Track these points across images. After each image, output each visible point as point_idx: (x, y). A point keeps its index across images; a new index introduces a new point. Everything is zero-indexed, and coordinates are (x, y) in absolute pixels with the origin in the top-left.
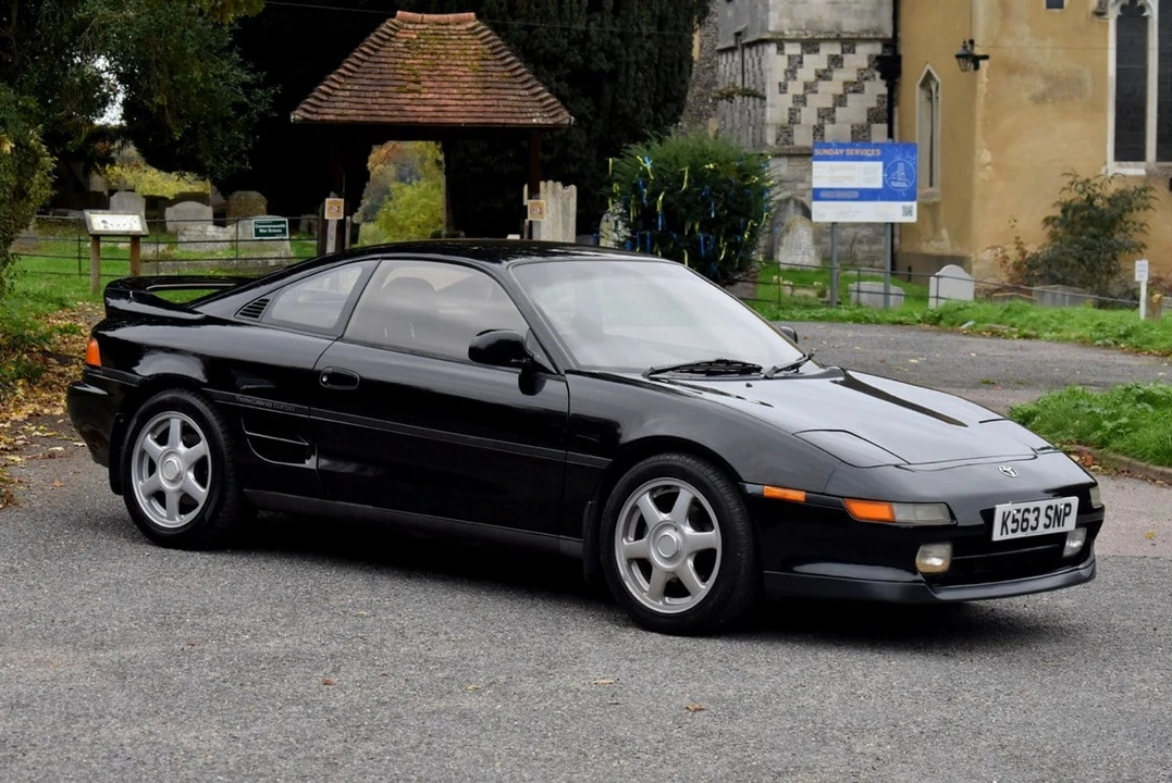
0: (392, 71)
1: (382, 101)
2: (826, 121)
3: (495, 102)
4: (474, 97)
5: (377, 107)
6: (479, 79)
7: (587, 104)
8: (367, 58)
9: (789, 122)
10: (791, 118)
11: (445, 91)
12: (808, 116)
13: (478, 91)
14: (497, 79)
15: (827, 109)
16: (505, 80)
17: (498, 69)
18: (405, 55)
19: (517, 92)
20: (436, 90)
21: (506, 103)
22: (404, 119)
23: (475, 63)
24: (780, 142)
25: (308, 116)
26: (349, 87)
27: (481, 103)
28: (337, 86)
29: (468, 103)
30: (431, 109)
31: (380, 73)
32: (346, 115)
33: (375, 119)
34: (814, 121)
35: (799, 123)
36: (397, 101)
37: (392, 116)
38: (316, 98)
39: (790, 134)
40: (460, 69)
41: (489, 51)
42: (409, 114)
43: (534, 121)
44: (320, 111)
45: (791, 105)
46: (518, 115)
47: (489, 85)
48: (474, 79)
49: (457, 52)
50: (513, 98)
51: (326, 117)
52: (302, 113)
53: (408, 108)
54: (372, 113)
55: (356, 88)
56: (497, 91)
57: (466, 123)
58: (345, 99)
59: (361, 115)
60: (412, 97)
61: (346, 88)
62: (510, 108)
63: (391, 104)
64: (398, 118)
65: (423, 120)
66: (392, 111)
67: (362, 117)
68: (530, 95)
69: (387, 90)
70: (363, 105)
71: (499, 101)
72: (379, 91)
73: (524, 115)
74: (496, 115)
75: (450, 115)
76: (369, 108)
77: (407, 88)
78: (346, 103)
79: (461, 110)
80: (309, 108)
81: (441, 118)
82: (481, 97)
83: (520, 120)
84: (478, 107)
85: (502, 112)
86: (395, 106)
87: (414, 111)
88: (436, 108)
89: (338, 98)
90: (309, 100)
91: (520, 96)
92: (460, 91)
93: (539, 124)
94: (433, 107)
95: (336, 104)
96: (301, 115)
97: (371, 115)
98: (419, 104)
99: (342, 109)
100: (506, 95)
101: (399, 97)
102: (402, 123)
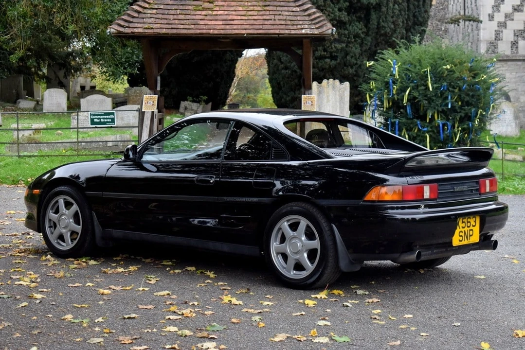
1: (182, 17)
2: (519, 39)
3: (272, 17)
4: (256, 13)
5: (177, 22)
7: (360, 27)
9: (495, 40)
10: (497, 37)
11: (232, 9)
12: (508, 35)
13: (259, 8)
15: (520, 30)
19: (290, 9)
20: (225, 8)
21: (281, 17)
22: (198, 31)
24: (489, 52)
25: (121, 29)
26: (156, 6)
27: (260, 17)
28: (147, 6)
29: (250, 18)
30: (221, 23)
32: (152, 28)
33: (175, 31)
34: (511, 38)
35: (502, 40)
36: (194, 17)
37: (189, 29)
38: (129, 15)
39: (496, 47)
42: (202, 27)
43: (303, 31)
44: (131, 25)
45: (497, 28)
46: (290, 27)
47: (268, 3)
50: (287, 13)
51: (136, 30)
52: (116, 27)
53: (202, 22)
54: (173, 26)
55: (162, 7)
56: (275, 8)
57: (248, 34)
58: (152, 16)
59: (164, 28)
60: (206, 14)
61: (153, 7)
62: (284, 21)
63: (189, 19)
64: (194, 31)
65: (213, 32)
66: (189, 25)
67: (164, 30)
68: (301, 11)
69: (186, 8)
70: (165, 20)
71: (276, 16)
72: (180, 9)
73: (295, 27)
74: (273, 27)
75: (235, 27)
76: (171, 22)
77: (203, 6)
78: (152, 19)
79: (245, 24)
80: (122, 23)
81: (228, 30)
82: (261, 13)
83: (292, 31)
84: (258, 21)
85: (278, 25)
86: (192, 21)
87: (206, 25)
88: (224, 22)
89: (146, 15)
90: (123, 17)
91: (293, 11)
92: (244, 8)
93: (307, 34)
94: (222, 21)
95: (145, 19)
96: (116, 28)
97: (172, 28)
98: (211, 19)
99: (149, 23)
100: (281, 11)
101: (195, 14)
102: (196, 34)
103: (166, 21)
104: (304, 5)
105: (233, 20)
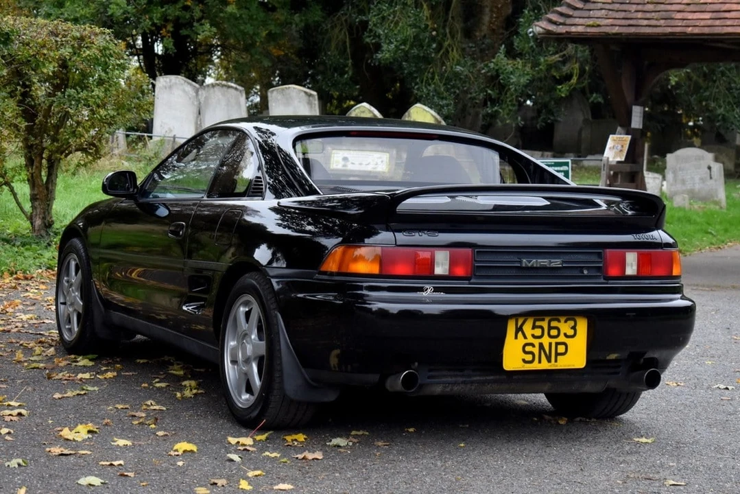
1: (651, 7)
5: (640, 15)
22: (669, 30)
25: (552, 28)
30: (707, 16)
32: (599, 26)
33: (632, 30)
36: (669, 7)
37: (656, 26)
42: (676, 23)
44: (569, 21)
51: (573, 29)
52: (545, 24)
53: (679, 16)
54: (631, 22)
58: (604, 6)
59: (616, 25)
60: (689, 2)
63: (659, 11)
64: (663, 28)
65: (692, 30)
66: (657, 19)
67: (617, 28)
70: (624, 13)
75: (729, 23)
76: (630, 16)
78: (603, 11)
80: (555, 17)
81: (717, 28)
86: (664, 13)
87: (684, 19)
88: (714, 15)
89: (596, 4)
90: (558, 9)
94: (711, 14)
95: (591, 12)
96: (543, 26)
97: (629, 26)
98: (695, 10)
99: (597, 18)
102: (665, 34)
103: (622, 15)
105: (729, 11)
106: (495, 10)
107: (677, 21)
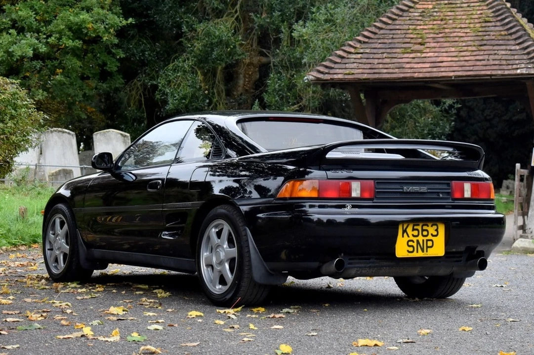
0: (403, 36)
1: (388, 61)
3: (486, 57)
4: (468, 54)
5: (381, 66)
6: (476, 38)
8: (384, 26)
11: (444, 50)
13: (474, 48)
14: (493, 38)
16: (500, 38)
17: (497, 28)
18: (419, 23)
19: (508, 48)
20: (437, 50)
21: (496, 57)
22: (402, 75)
23: (478, 25)
25: (320, 76)
26: (362, 51)
27: (473, 58)
28: (352, 50)
29: (462, 59)
30: (428, 65)
31: (393, 38)
32: (353, 74)
33: (377, 76)
36: (400, 60)
37: (393, 73)
38: (331, 61)
40: (463, 30)
41: (493, 14)
42: (407, 71)
43: (519, 71)
44: (332, 71)
46: (505, 67)
47: (485, 42)
48: (472, 38)
49: (463, 17)
50: (503, 52)
51: (335, 77)
53: (408, 66)
54: (375, 71)
55: (368, 51)
56: (491, 47)
57: (456, 77)
58: (355, 61)
59: (365, 73)
60: (414, 56)
61: (359, 52)
62: (499, 61)
63: (394, 63)
64: (398, 74)
65: (418, 75)
66: (393, 69)
67: (366, 75)
68: (520, 49)
69: (394, 52)
70: (369, 65)
71: (490, 56)
72: (387, 53)
73: (510, 67)
74: (485, 68)
75: (443, 69)
76: (374, 67)
77: (412, 49)
78: (355, 64)
79: (454, 65)
80: (322, 69)
81: (434, 73)
82: (475, 53)
83: (506, 71)
84: (470, 62)
85: (491, 65)
86: (397, 64)
87: (412, 68)
88: (432, 65)
89: (350, 60)
90: (324, 63)
91: (511, 50)
92: (458, 49)
93: (522, 74)
94: (430, 64)
95: (347, 65)
96: (314, 75)
97: (374, 73)
98: (418, 62)
99: (351, 69)
100: (498, 50)
101: (403, 56)
102: (399, 78)
103: (369, 66)
104: (525, 43)
105: (442, 62)
106: (247, 76)
107: (407, 69)
